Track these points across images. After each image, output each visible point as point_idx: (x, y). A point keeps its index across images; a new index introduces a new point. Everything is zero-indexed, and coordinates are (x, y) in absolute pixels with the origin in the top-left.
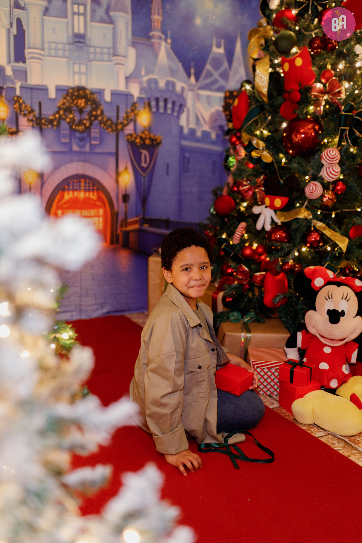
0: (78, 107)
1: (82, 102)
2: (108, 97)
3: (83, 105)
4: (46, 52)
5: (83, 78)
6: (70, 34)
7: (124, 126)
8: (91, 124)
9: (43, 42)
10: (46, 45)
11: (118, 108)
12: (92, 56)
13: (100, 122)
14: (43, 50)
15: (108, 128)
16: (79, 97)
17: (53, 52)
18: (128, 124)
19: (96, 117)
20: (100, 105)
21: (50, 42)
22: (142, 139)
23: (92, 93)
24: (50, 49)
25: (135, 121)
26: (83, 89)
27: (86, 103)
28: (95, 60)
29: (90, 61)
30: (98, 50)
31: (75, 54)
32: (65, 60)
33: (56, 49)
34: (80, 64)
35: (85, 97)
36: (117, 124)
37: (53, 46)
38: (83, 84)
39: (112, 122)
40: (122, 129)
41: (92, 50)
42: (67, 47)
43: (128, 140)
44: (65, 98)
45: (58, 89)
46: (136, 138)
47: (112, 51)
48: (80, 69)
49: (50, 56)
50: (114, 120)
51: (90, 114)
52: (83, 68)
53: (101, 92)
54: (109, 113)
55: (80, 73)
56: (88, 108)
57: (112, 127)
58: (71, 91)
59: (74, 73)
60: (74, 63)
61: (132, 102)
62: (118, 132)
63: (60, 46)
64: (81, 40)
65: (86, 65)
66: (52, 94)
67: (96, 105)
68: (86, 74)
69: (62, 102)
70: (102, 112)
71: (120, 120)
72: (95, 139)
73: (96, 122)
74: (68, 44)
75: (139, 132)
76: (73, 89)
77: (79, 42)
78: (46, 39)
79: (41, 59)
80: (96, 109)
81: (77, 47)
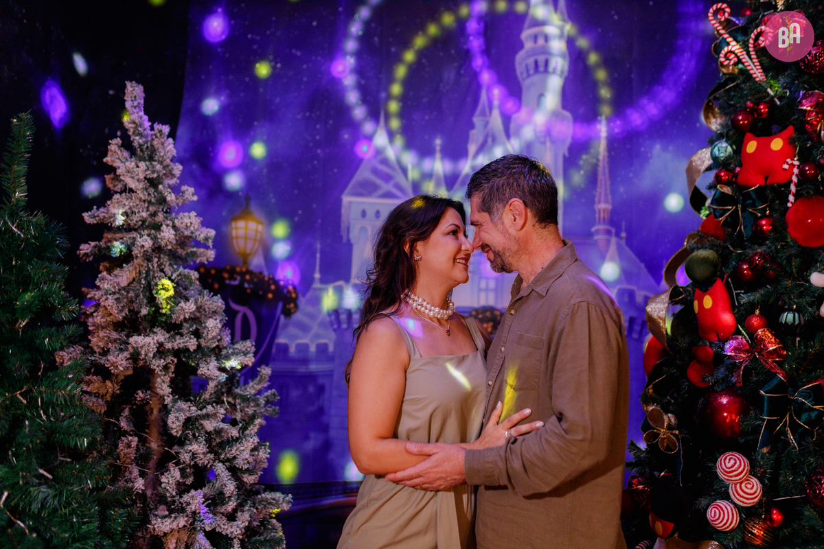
1: (488, 327)
3: (489, 330)
5: (492, 296)
26: (491, 309)
34: (488, 278)
35: (493, 319)
38: (492, 303)
48: (487, 285)
55: (487, 290)
59: (480, 290)
60: (480, 278)
65: (496, 279)
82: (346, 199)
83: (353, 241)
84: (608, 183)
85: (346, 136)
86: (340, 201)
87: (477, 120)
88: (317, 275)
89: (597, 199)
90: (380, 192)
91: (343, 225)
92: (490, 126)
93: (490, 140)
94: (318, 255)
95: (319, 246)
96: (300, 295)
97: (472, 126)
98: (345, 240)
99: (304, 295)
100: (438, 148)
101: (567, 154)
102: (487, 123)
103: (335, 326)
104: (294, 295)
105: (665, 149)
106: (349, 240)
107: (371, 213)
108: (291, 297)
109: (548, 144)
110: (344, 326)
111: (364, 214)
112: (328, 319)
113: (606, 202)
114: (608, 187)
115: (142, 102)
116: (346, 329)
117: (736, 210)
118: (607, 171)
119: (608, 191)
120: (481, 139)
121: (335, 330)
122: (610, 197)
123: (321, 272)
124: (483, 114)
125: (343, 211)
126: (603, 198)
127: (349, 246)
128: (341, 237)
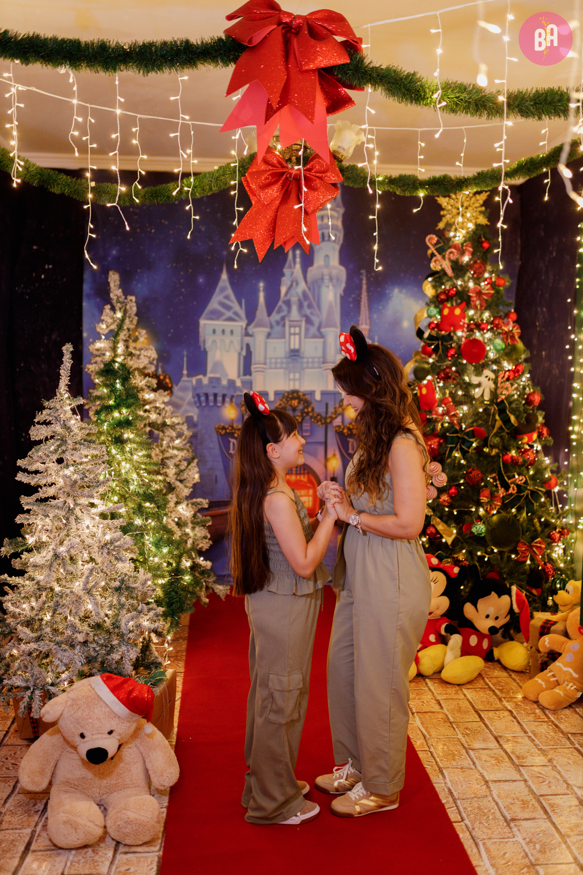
0: (292, 406)
1: (295, 403)
2: (318, 397)
3: (296, 404)
4: (268, 366)
5: (297, 383)
6: (287, 350)
7: (333, 419)
8: (303, 419)
9: (266, 358)
10: (268, 361)
11: (327, 405)
12: (305, 365)
13: (311, 418)
14: (265, 364)
15: (318, 422)
16: (292, 399)
17: (273, 366)
18: (336, 418)
19: (307, 413)
20: (311, 403)
21: (271, 358)
22: (349, 429)
23: (304, 395)
24: (271, 363)
25: (342, 415)
26: (297, 392)
27: (299, 403)
28: (308, 368)
29: (303, 369)
30: (310, 360)
31: (291, 365)
32: (282, 371)
33: (276, 363)
34: (294, 372)
35: (298, 398)
36: (326, 418)
37: (273, 360)
38: (297, 388)
39: (321, 417)
40: (331, 422)
41: (305, 360)
42: (284, 360)
43: (336, 431)
44: (281, 400)
45: (277, 393)
46: (343, 429)
47: (321, 360)
48: (294, 376)
49: (271, 368)
50: (324, 415)
51: (302, 412)
52: (297, 376)
53: (312, 393)
54: (320, 409)
55: (294, 380)
56: (301, 407)
57: (321, 421)
58: (286, 394)
59: (290, 380)
60: (290, 372)
61: (340, 399)
62: (326, 425)
63: (279, 361)
64: (296, 354)
65: (300, 373)
66: (272, 397)
67: (307, 403)
68: (300, 379)
69: (278, 403)
70: (313, 409)
71: (329, 414)
72: (306, 431)
73: (308, 417)
74: (286, 358)
75: (347, 423)
76: (288, 392)
77: (295, 356)
78: (269, 356)
79: (263, 372)
80: (307, 407)
81: (293, 359)
82: (202, 322)
83: (207, 349)
84: (367, 312)
85: (201, 280)
86: (198, 323)
87: (286, 271)
88: (185, 372)
89: (360, 322)
90: (224, 317)
91: (201, 339)
92: (294, 275)
93: (294, 284)
94: (185, 359)
95: (185, 353)
96: (174, 385)
97: (283, 275)
98: (202, 349)
99: (177, 385)
100: (261, 289)
101: (342, 294)
102: (292, 273)
103: (198, 405)
104: (170, 385)
105: (400, 292)
106: (205, 349)
107: (219, 331)
108: (168, 387)
109: (331, 287)
110: (204, 404)
111: (214, 331)
112: (193, 400)
113: (366, 324)
114: (367, 315)
115: (119, 283)
116: (205, 407)
117: (438, 344)
118: (366, 305)
119: (367, 318)
120: (289, 283)
121: (198, 407)
122: (368, 321)
123: (187, 370)
124: (290, 267)
125: (201, 330)
126: (364, 322)
127: (205, 353)
128: (200, 347)
